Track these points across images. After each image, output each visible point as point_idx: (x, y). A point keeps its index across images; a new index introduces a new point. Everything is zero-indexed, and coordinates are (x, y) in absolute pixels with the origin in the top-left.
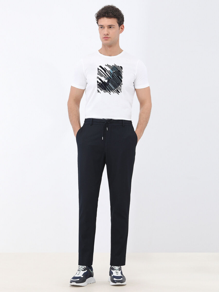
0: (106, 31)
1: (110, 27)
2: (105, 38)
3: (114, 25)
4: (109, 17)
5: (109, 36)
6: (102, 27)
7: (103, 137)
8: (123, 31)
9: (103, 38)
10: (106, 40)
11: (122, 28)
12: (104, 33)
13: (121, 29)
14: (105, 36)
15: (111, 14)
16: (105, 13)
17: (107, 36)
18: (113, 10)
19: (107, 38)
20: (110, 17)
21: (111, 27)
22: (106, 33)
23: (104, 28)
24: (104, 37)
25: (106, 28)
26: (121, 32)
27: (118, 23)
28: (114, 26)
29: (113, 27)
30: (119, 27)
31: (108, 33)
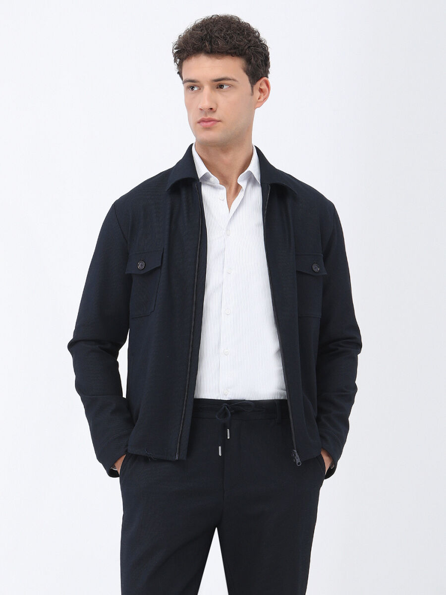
0: (205, 98)
1: (219, 84)
2: (205, 124)
3: (234, 77)
4: (214, 51)
5: (215, 116)
6: (192, 85)
7: (220, 448)
8: (265, 99)
9: (199, 122)
10: (207, 129)
11: (261, 90)
12: (200, 107)
13: (257, 94)
14: (203, 117)
15: (220, 43)
16: (202, 40)
17: (209, 116)
18: (230, 28)
19: (210, 120)
20: (218, 52)
21: (221, 86)
22: (206, 104)
23: (200, 88)
24: (199, 119)
25: (207, 89)
26: (260, 102)
27: (247, 72)
28: (234, 80)
29: (230, 86)
30: (252, 87)
31: (213, 107)
